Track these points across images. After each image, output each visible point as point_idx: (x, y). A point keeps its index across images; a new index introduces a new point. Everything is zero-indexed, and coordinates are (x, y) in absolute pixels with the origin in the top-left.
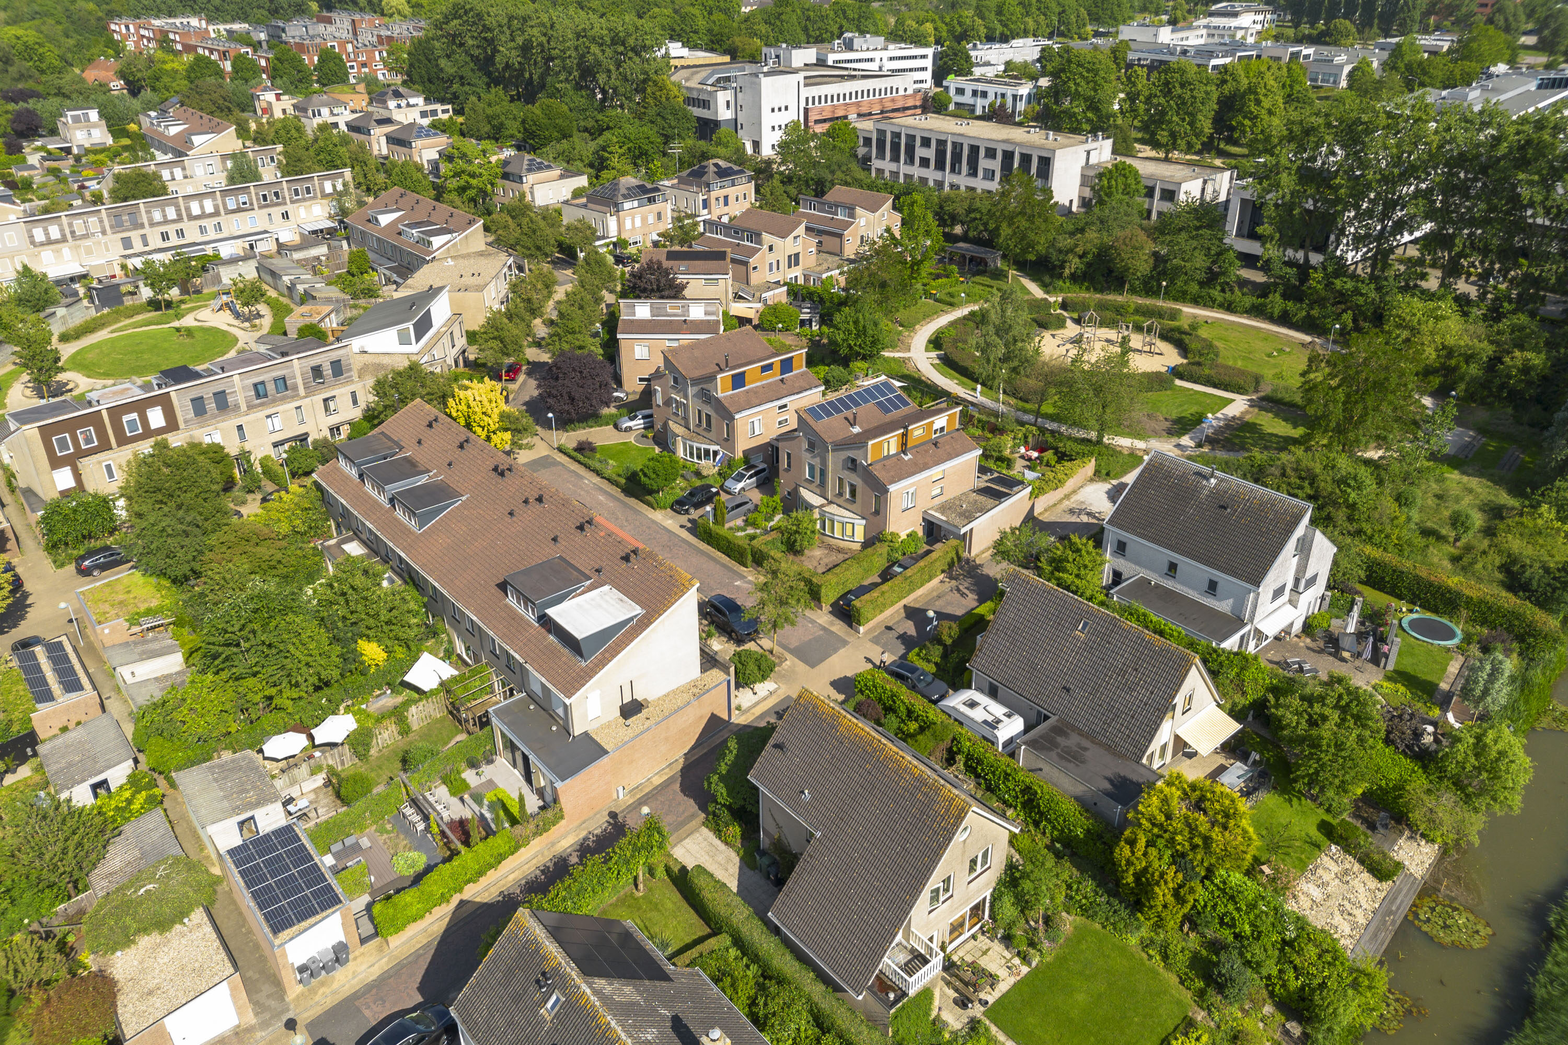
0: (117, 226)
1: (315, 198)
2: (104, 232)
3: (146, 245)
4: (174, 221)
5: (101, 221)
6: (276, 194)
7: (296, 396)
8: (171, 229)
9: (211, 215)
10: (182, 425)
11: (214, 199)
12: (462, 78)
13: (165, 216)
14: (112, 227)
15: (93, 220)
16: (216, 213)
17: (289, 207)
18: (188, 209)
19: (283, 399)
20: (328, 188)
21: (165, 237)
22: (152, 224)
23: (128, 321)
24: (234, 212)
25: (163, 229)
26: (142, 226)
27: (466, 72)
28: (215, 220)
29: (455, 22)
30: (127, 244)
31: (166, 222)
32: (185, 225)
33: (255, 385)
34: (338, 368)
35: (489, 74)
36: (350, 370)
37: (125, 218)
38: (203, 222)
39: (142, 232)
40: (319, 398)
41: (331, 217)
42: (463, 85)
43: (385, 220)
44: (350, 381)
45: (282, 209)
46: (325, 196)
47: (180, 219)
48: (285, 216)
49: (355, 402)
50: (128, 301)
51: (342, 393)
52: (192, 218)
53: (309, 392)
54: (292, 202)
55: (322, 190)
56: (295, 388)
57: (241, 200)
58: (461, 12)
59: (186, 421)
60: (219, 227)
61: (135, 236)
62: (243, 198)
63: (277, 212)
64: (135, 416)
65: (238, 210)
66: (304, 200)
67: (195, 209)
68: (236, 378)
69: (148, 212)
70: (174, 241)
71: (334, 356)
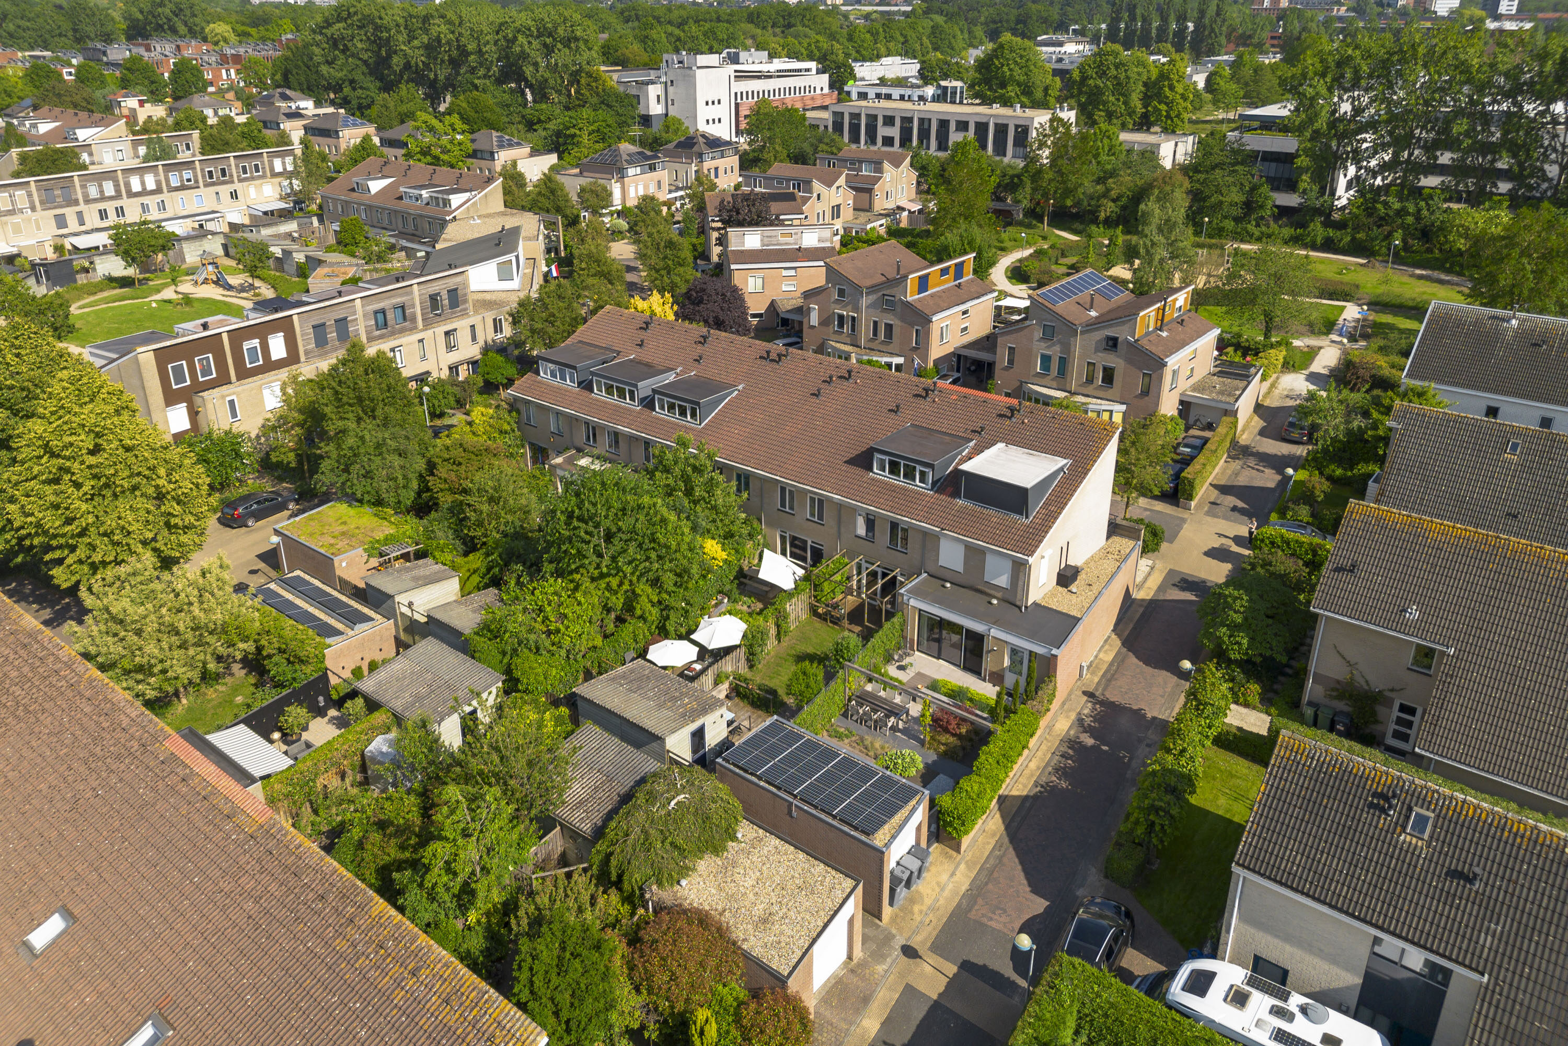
0: (48, 203)
1: (263, 177)
2: (33, 209)
3: (82, 223)
4: (111, 198)
5: (30, 195)
6: (223, 171)
7: (414, 329)
8: (110, 207)
9: (152, 192)
10: (303, 358)
11: (156, 174)
12: (352, 82)
13: (102, 192)
14: (42, 202)
15: (20, 193)
16: (158, 191)
17: (237, 186)
18: (128, 185)
19: (402, 331)
20: (278, 167)
21: (103, 214)
22: (88, 201)
23: (92, 298)
24: (177, 189)
25: (102, 206)
26: (76, 203)
27: (358, 76)
28: (158, 198)
29: (341, 25)
30: (61, 221)
31: (103, 198)
32: (125, 202)
33: (376, 312)
34: (456, 298)
35: (381, 78)
36: (466, 301)
37: (58, 192)
38: (146, 200)
39: (78, 209)
40: (441, 330)
41: (282, 198)
42: (354, 89)
43: (375, 186)
44: (465, 314)
45: (229, 188)
46: (274, 175)
47: (118, 196)
48: (234, 195)
49: (474, 338)
50: (81, 279)
51: (462, 325)
52: (131, 195)
53: (428, 324)
54: (240, 181)
55: (272, 168)
56: (414, 319)
57: (185, 177)
58: (344, 14)
59: (307, 353)
60: (162, 206)
61: (70, 213)
62: (187, 174)
63: (225, 190)
64: (256, 342)
65: (182, 188)
66: (253, 178)
67: (136, 186)
68: (358, 302)
69: (83, 187)
70: (112, 219)
71: (451, 283)
